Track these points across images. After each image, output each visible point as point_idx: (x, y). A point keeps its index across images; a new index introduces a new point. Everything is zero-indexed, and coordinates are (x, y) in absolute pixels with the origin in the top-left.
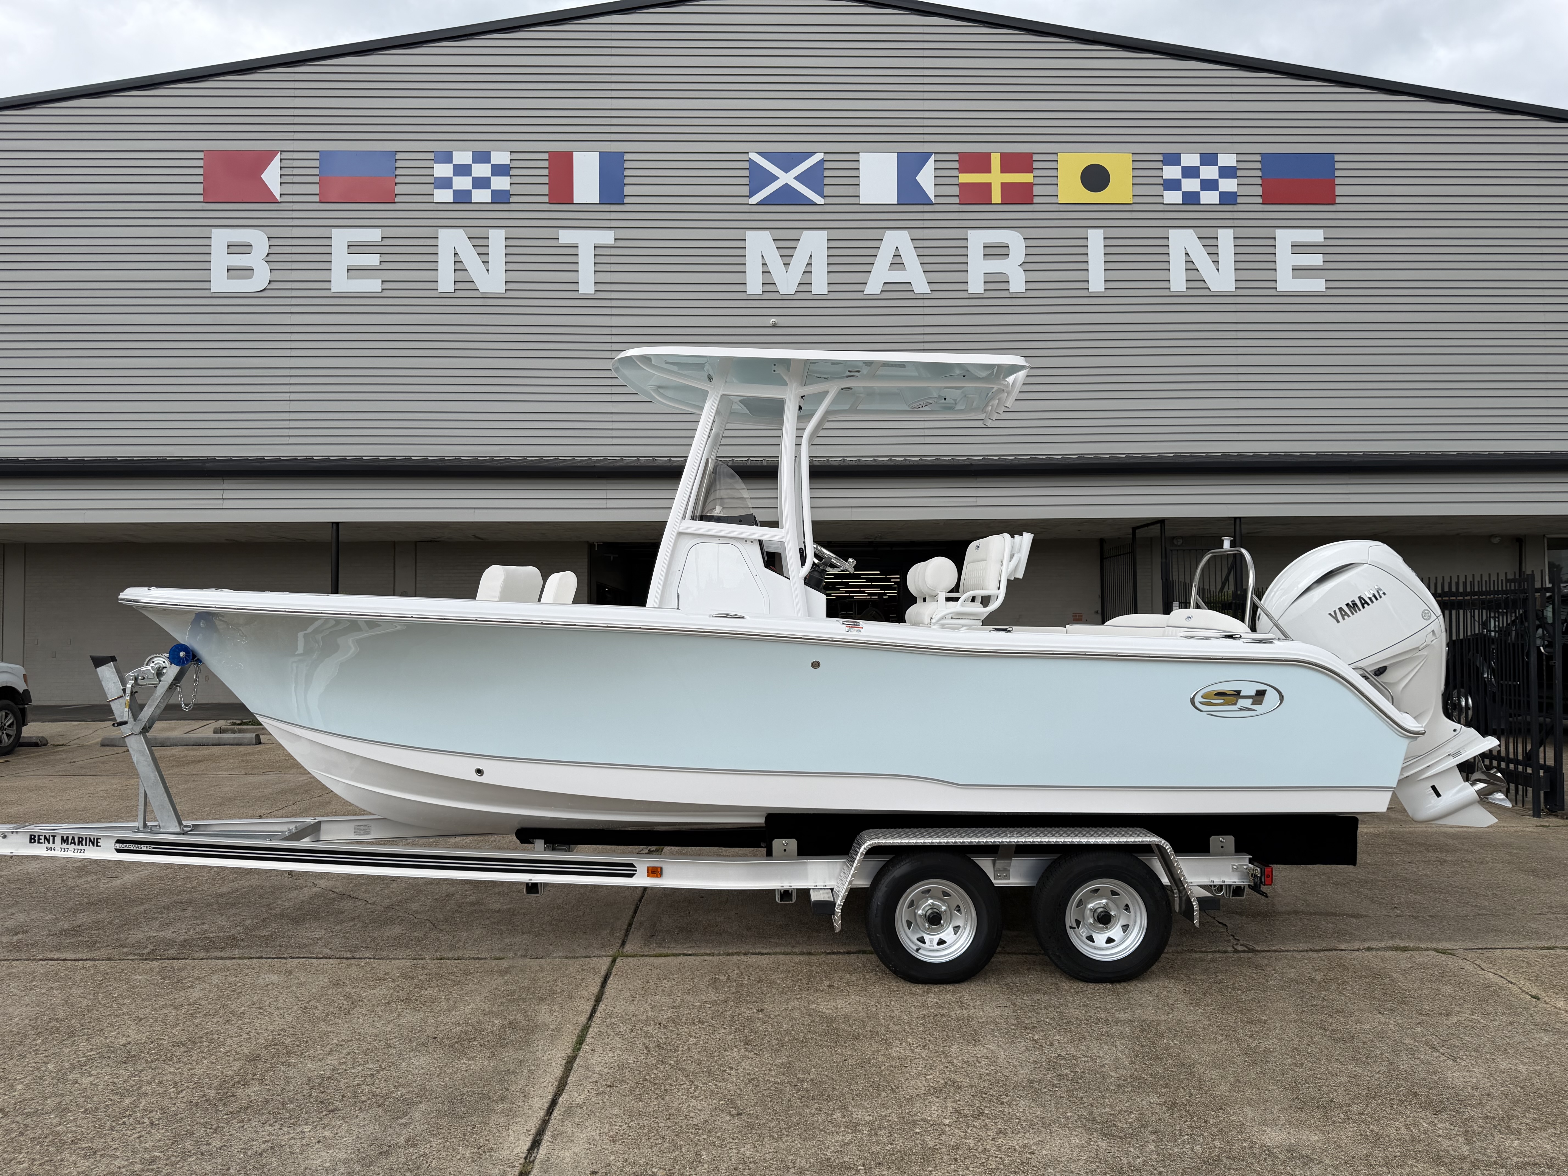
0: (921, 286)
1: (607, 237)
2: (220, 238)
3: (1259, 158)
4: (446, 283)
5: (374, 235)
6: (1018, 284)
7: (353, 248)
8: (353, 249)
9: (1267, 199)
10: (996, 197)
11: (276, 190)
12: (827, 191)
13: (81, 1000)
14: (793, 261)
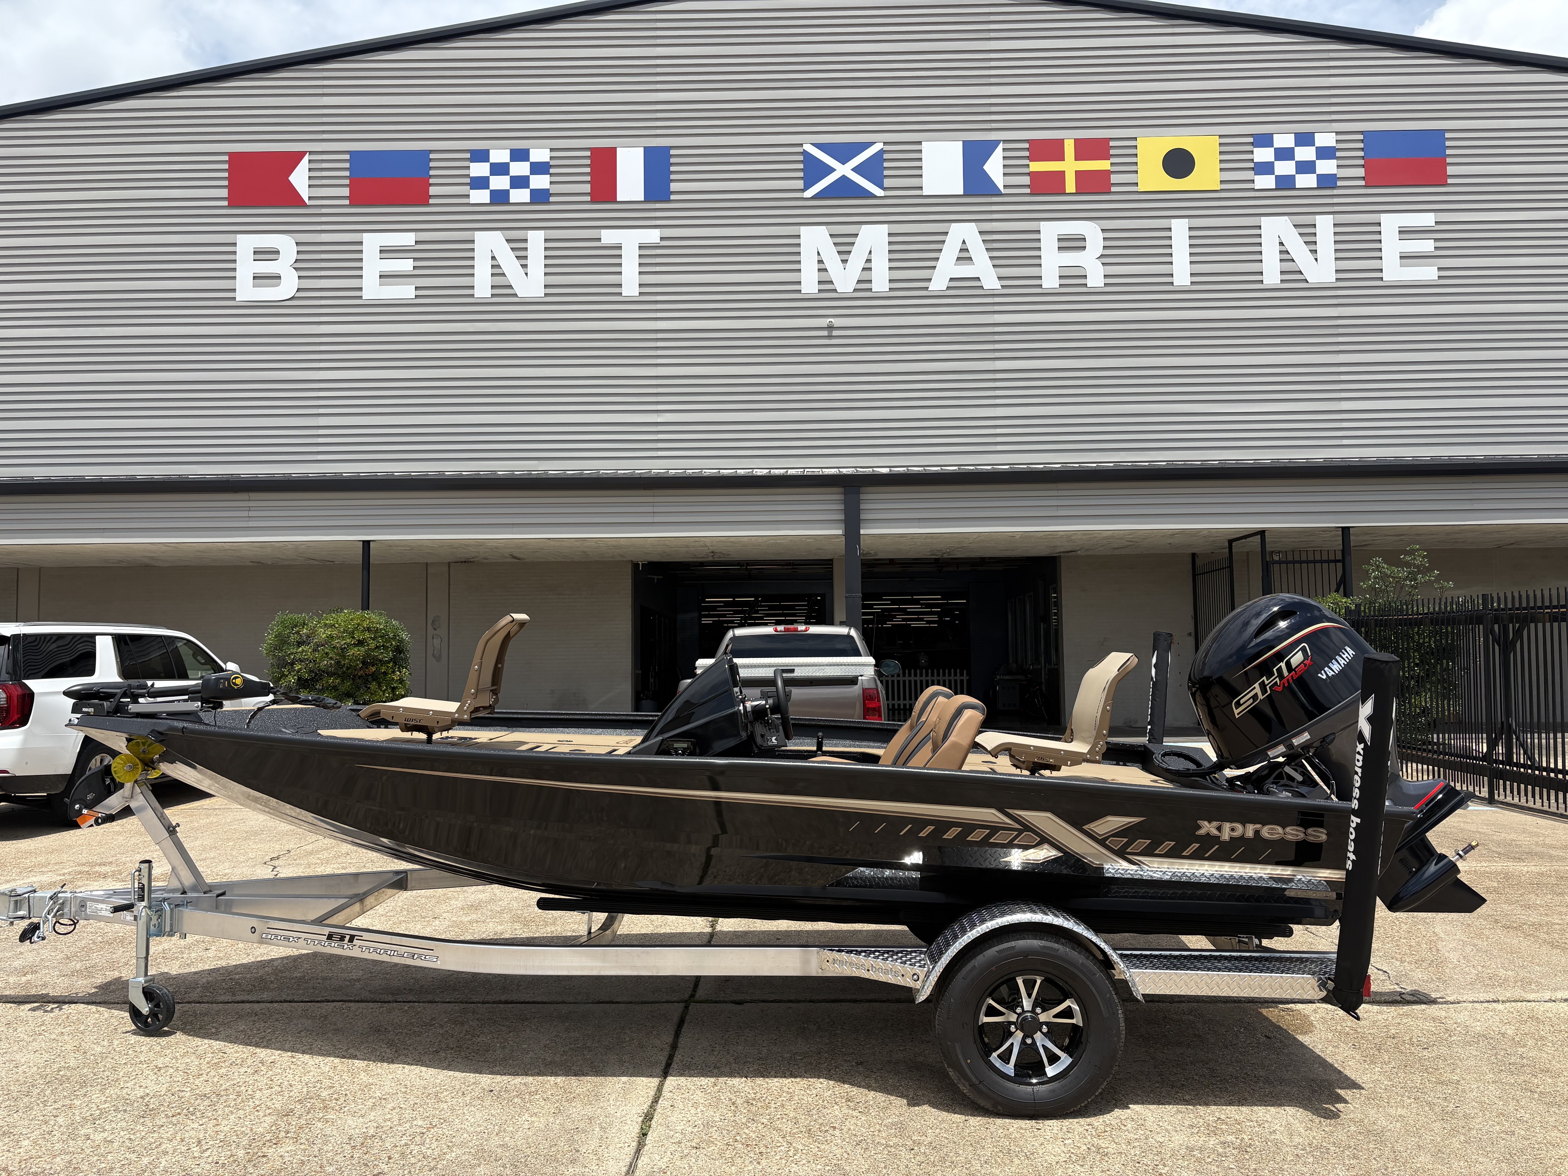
0: (991, 282)
1: (653, 236)
2: (246, 244)
3: (1361, 137)
4: (483, 288)
5: (408, 239)
6: (1096, 279)
7: (386, 252)
8: (384, 255)
9: (1371, 180)
10: (1070, 186)
11: (304, 193)
12: (887, 183)
13: (95, 1046)
14: (851, 258)
